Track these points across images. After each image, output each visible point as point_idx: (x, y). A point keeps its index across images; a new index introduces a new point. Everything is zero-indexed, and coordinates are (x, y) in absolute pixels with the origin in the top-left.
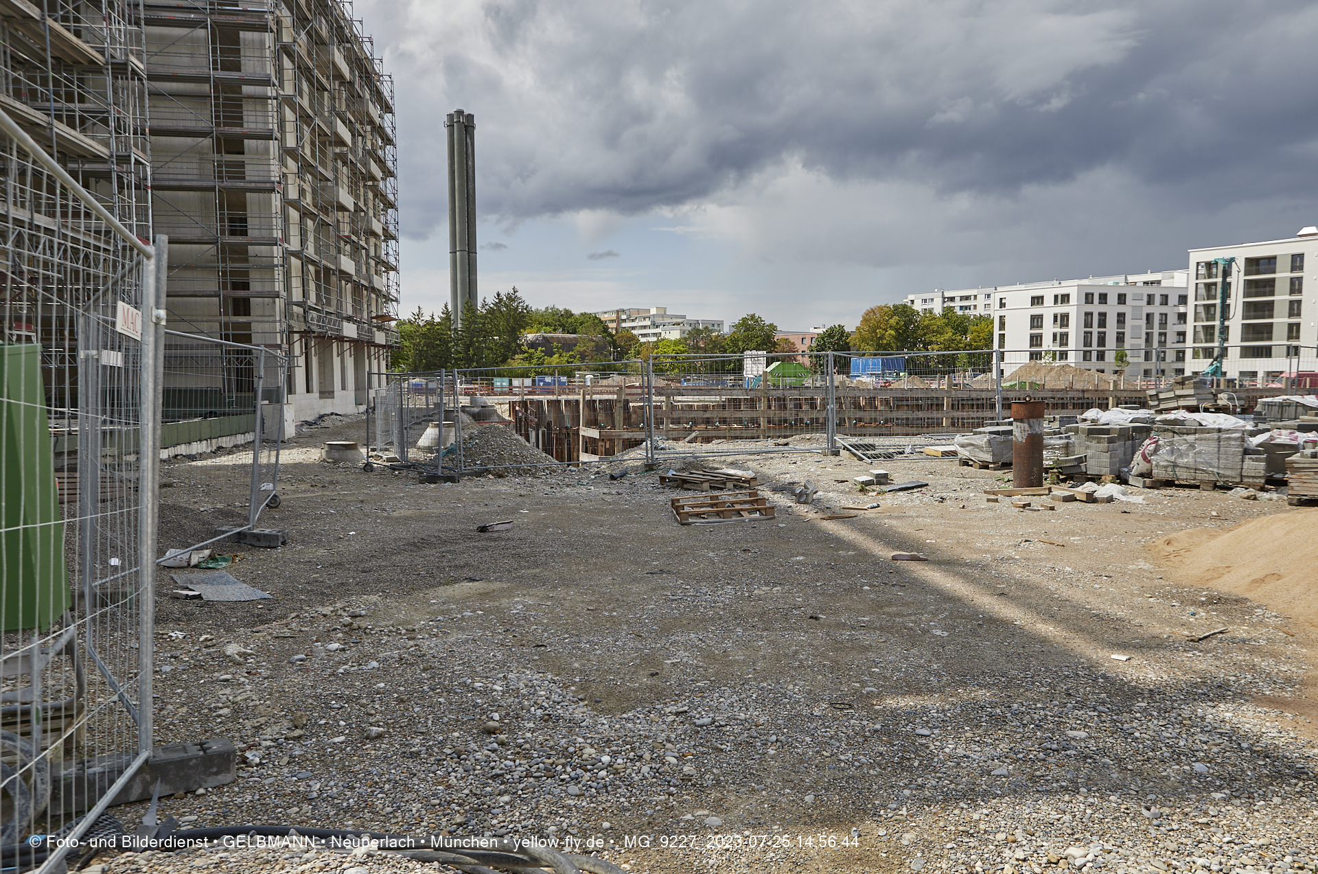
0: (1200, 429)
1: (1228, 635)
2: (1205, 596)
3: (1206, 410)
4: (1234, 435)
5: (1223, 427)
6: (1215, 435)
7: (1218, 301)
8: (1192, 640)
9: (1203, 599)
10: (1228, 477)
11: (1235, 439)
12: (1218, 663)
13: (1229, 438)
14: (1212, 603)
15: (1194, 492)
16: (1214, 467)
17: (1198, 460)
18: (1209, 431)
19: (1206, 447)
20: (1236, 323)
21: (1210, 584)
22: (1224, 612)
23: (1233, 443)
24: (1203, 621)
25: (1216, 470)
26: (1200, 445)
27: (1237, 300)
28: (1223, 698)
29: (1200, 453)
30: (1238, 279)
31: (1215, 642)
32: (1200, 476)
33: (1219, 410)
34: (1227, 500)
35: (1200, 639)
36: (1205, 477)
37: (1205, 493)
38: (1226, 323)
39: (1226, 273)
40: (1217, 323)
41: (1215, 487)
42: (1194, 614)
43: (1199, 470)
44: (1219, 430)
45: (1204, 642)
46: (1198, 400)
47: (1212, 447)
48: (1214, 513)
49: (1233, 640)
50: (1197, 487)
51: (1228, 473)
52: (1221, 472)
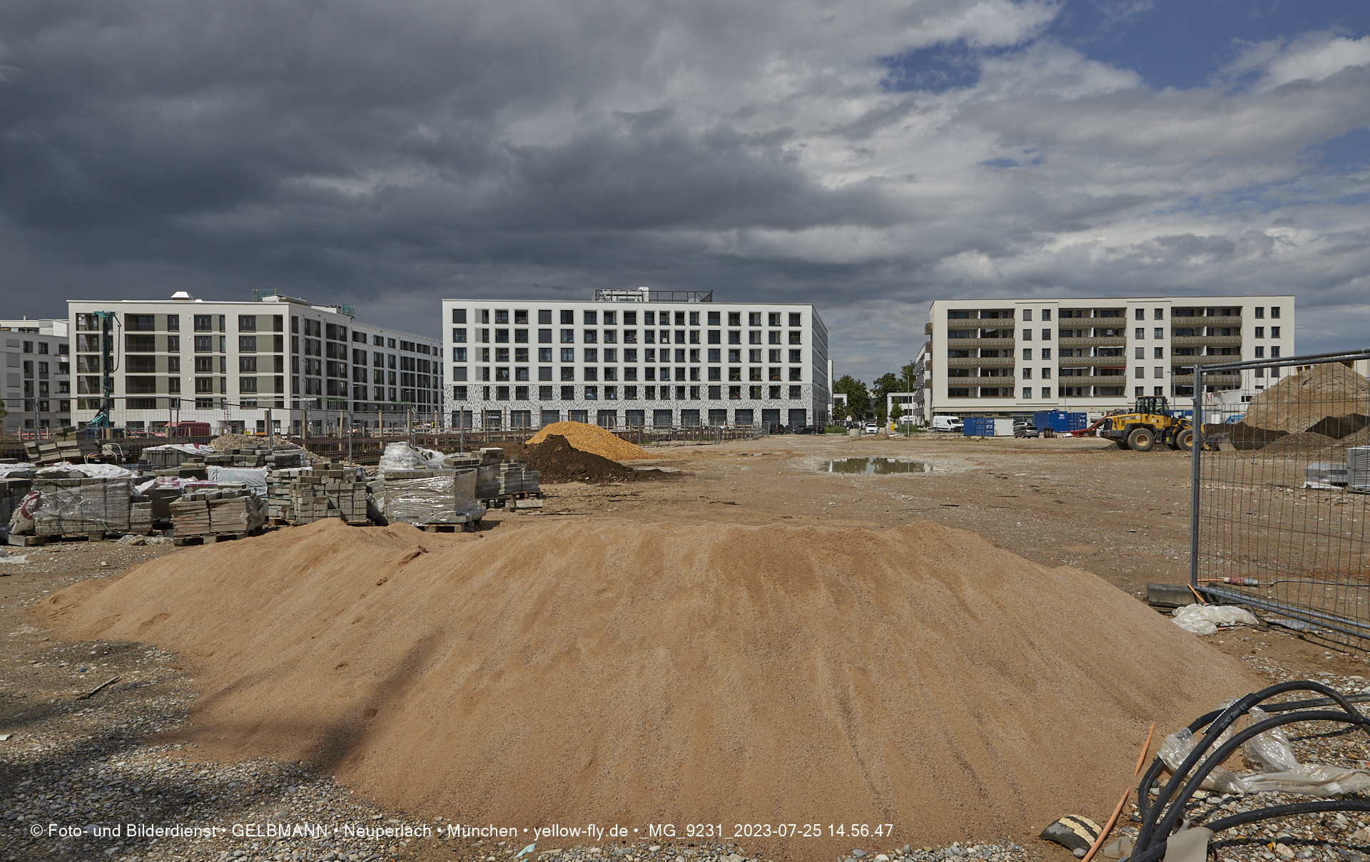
0: (85, 480)
1: (120, 683)
2: (95, 649)
3: (91, 461)
4: (119, 484)
5: (108, 477)
6: (101, 486)
7: (101, 353)
8: (82, 698)
9: (93, 652)
10: (117, 525)
11: (121, 488)
12: (109, 714)
13: (115, 488)
14: (103, 655)
15: (83, 545)
16: (101, 517)
17: (85, 511)
18: (95, 482)
19: (92, 498)
20: (120, 376)
21: (101, 636)
22: (115, 661)
23: (119, 492)
24: (92, 674)
25: (103, 520)
26: (86, 496)
27: (120, 354)
28: (115, 749)
29: (86, 504)
30: (119, 334)
31: (106, 694)
32: (87, 527)
33: (104, 460)
34: (117, 548)
35: (91, 695)
36: (94, 528)
37: (94, 545)
38: (111, 375)
39: (107, 326)
40: (101, 374)
41: (104, 537)
42: (83, 671)
43: (86, 521)
44: (105, 480)
45: (94, 697)
46: (82, 451)
47: (99, 498)
48: (104, 563)
49: (125, 688)
50: (85, 539)
51: (116, 521)
52: (109, 521)
